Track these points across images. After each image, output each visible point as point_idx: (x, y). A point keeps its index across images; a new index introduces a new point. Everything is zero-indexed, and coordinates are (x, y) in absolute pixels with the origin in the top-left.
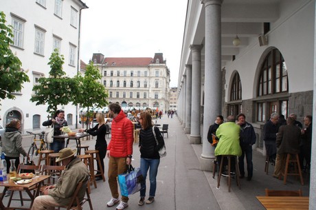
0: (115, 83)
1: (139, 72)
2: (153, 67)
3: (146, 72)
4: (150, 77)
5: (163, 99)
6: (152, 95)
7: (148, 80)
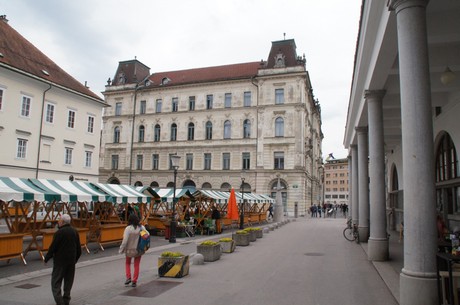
0: (166, 131)
1: (228, 96)
2: (266, 77)
3: (247, 95)
4: (260, 108)
5: (299, 170)
6: (265, 160)
7: (252, 116)
